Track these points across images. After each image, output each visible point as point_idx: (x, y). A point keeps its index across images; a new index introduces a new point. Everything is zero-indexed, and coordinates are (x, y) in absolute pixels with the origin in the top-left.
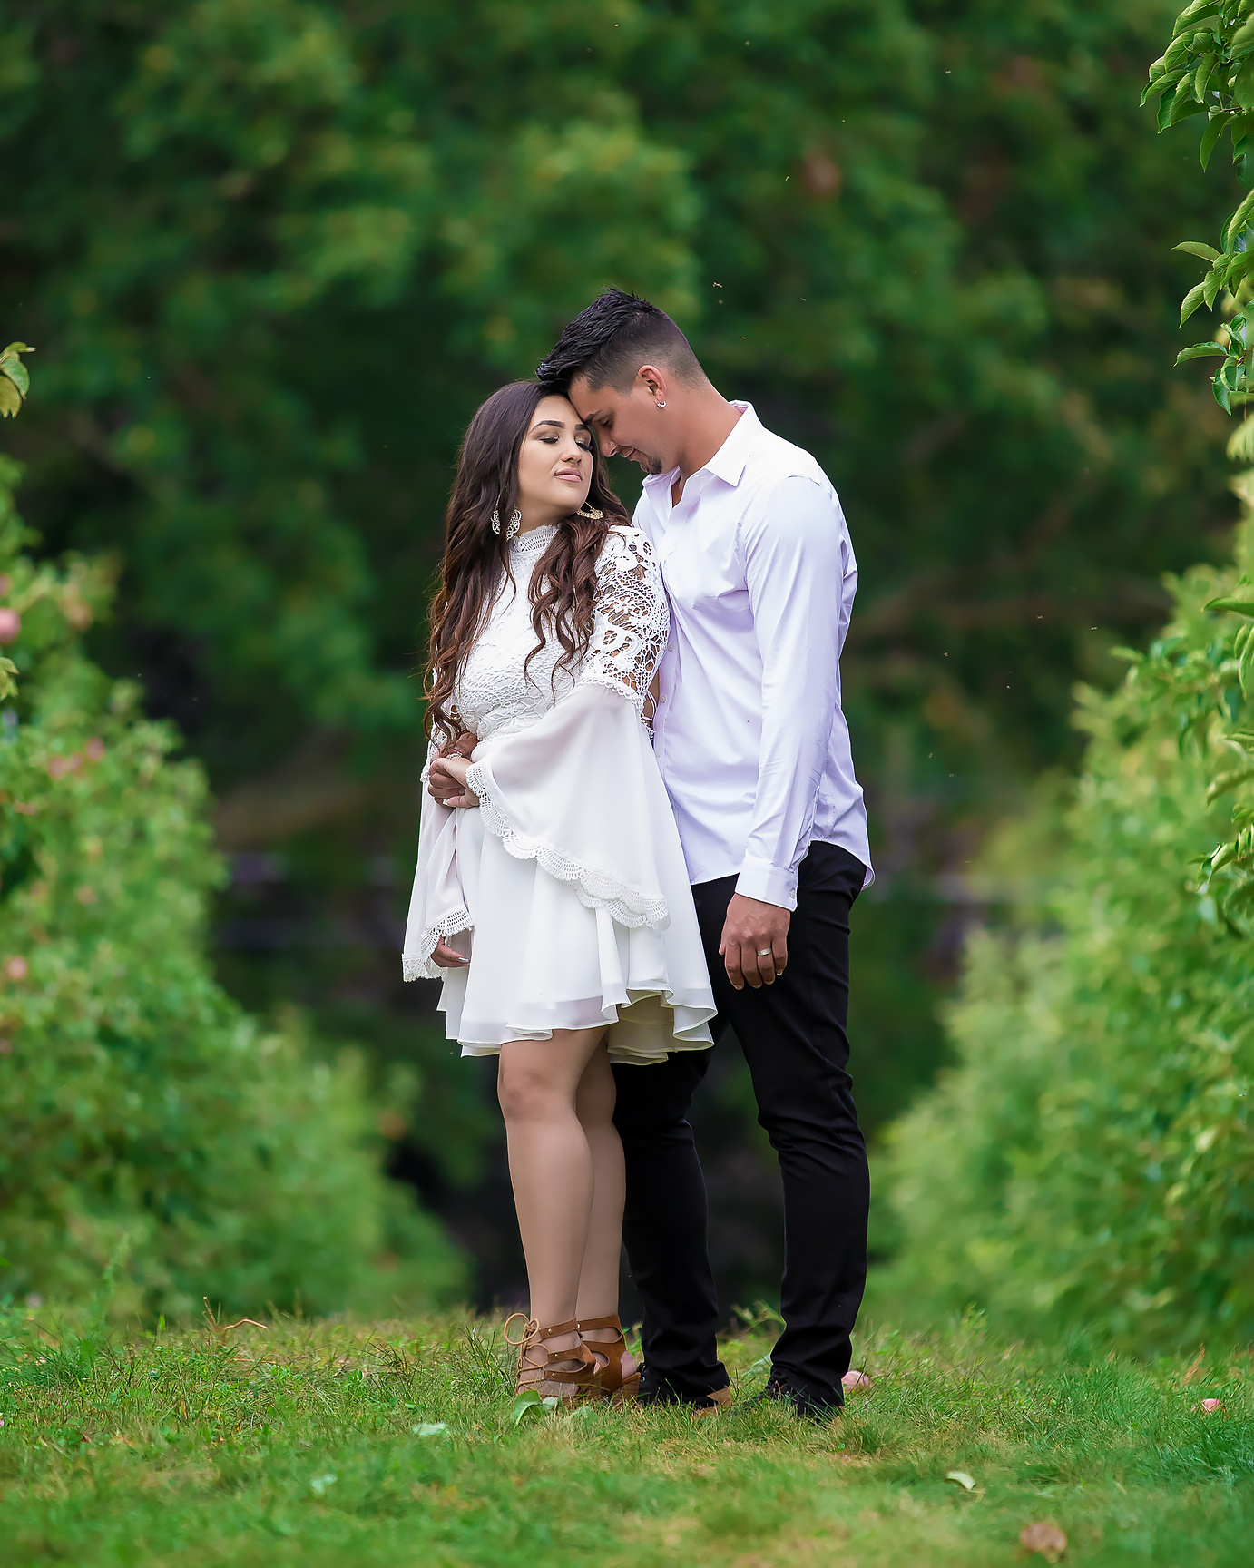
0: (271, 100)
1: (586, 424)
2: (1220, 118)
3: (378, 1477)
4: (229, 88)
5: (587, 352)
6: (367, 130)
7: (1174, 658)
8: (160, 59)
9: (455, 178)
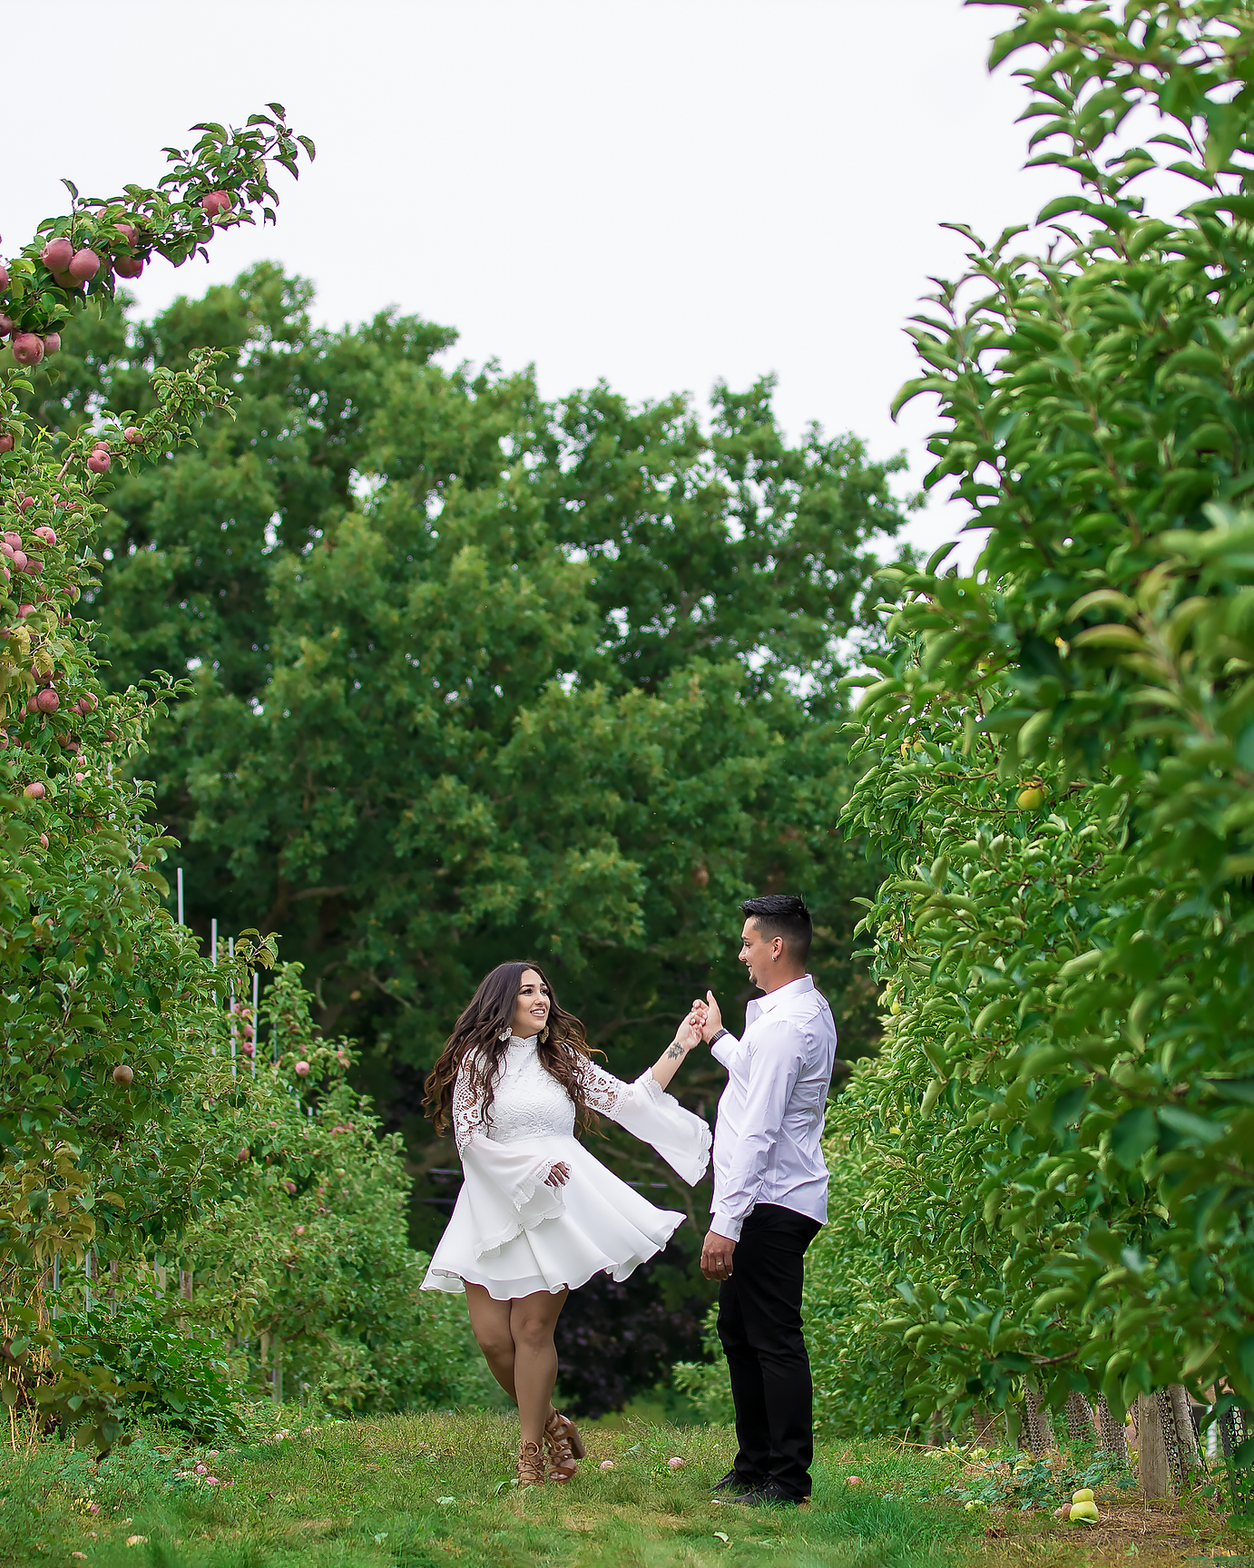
0: (460, 833)
2: (876, 836)
3: (411, 1532)
4: (441, 828)
6: (501, 849)
7: (849, 1101)
8: (410, 815)
9: (538, 871)
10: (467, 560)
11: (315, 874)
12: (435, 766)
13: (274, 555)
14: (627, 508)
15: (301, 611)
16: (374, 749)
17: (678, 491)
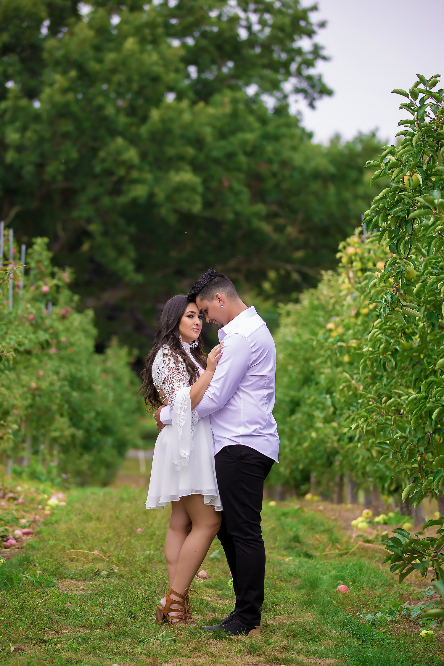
0: (123, 163)
1: (201, 312)
4: (115, 160)
5: (200, 289)
6: (141, 169)
8: (102, 154)
9: (157, 180)
10: (130, 43)
11: (60, 178)
12: (113, 133)
13: (46, 38)
14: (198, 23)
15: (57, 63)
16: (87, 125)
17: (219, 17)
